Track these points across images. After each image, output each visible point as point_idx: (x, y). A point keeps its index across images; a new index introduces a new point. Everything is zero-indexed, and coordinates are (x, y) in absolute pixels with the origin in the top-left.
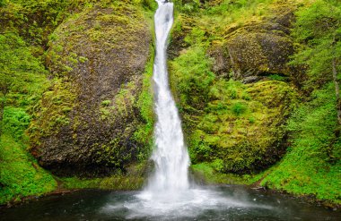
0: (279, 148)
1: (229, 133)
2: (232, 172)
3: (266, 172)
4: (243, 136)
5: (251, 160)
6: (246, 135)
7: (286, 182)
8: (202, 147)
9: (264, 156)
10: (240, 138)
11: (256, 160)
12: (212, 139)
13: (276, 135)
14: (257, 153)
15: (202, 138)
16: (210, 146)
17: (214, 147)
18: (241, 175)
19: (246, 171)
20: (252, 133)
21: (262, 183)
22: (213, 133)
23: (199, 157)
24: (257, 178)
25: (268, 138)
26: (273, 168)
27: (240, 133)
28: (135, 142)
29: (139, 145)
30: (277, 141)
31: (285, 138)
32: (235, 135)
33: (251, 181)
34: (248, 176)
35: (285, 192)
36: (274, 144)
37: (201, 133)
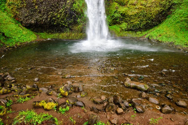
0: (163, 16)
1: (135, 5)
2: (131, 30)
3: (151, 30)
4: (143, 7)
5: (144, 23)
6: (145, 6)
7: (160, 35)
8: (116, 15)
9: (152, 20)
10: (141, 8)
11: (147, 23)
12: (122, 9)
13: (164, 6)
14: (149, 19)
15: (117, 8)
16: (121, 14)
17: (123, 15)
18: (136, 32)
19: (140, 29)
20: (150, 5)
21: (146, 36)
22: (124, 5)
23: (113, 22)
24: (144, 33)
25: (158, 9)
26: (156, 28)
27: (142, 5)
28: (75, 12)
29: (77, 14)
30: (163, 11)
31: (169, 9)
32: (139, 6)
33: (141, 35)
34: (140, 32)
35: (158, 41)
36: (161, 13)
37: (116, 5)
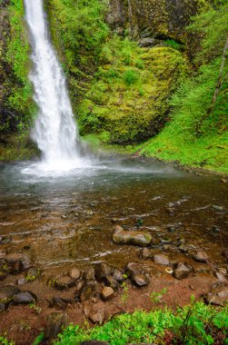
0: (160, 122)
1: (118, 105)
2: (117, 143)
3: (146, 143)
4: (130, 109)
5: (135, 132)
6: (133, 108)
7: (160, 151)
8: (91, 119)
9: (146, 128)
10: (128, 111)
11: (139, 133)
12: (100, 111)
13: (160, 109)
14: (141, 126)
15: (91, 109)
16: (99, 118)
17: (102, 119)
18: (124, 146)
19: (130, 142)
20: (140, 107)
21: (141, 153)
22: (102, 104)
23: (86, 129)
24: (137, 148)
25: (153, 113)
26: (152, 140)
27: (128, 106)
28: (12, 110)
29: (17, 113)
30: (159, 116)
31: (167, 113)
32: (124, 107)
33: (132, 151)
34: (131, 146)
35: (157, 159)
36: (156, 119)
37: (89, 103)
